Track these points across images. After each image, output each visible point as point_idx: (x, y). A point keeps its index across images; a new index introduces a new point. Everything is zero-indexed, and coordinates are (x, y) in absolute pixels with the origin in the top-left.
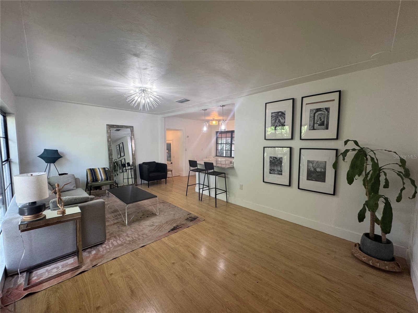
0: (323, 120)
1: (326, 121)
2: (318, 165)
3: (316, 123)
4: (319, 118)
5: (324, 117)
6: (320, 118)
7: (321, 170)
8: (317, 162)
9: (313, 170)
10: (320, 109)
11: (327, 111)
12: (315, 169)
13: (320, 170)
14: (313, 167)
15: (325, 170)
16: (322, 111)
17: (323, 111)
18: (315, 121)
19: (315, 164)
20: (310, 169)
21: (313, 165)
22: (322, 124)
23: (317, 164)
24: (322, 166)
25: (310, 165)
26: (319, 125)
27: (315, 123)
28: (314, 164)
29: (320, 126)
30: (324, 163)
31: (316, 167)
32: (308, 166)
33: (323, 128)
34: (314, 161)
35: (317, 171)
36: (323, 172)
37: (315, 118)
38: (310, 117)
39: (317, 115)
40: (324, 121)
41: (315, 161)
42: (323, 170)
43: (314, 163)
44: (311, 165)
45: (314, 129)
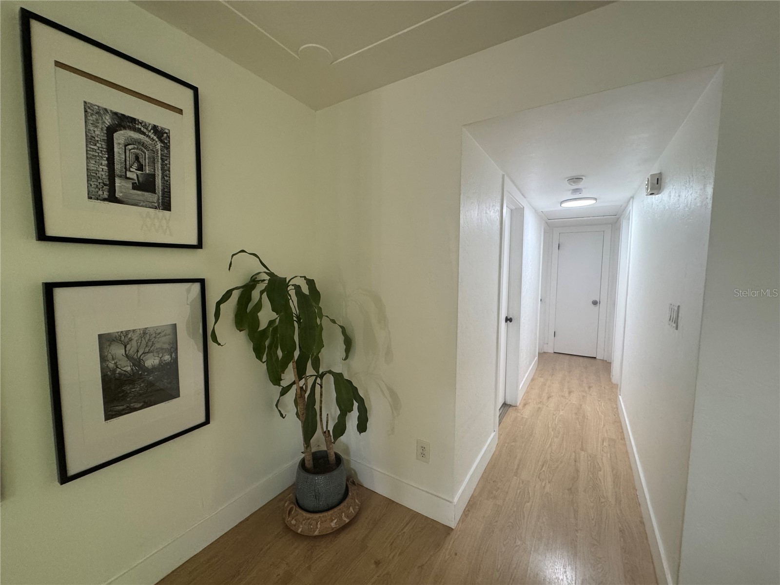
0: (148, 170)
1: (160, 177)
2: (150, 344)
3: (120, 177)
4: (133, 158)
5: (153, 162)
6: (137, 158)
7: (160, 361)
8: (145, 332)
9: (129, 369)
10: (133, 120)
11: (162, 141)
12: (138, 363)
13: (156, 362)
14: (127, 356)
15: (173, 355)
16: (139, 131)
17: (144, 134)
18: (118, 167)
19: (134, 343)
20: (114, 371)
21: (128, 347)
22: (146, 185)
23: (144, 342)
24: (164, 343)
25: (113, 352)
26: (135, 187)
27: (117, 172)
28: (132, 347)
29: (139, 192)
30: (169, 331)
31: (139, 354)
32: (103, 359)
33: (151, 200)
34: (127, 332)
35: (146, 369)
36: (168, 364)
37: (116, 150)
38: (90, 140)
39: (122, 141)
40: (153, 176)
41: (134, 331)
42: (167, 358)
43: (131, 340)
44: (118, 351)
45: (112, 198)
